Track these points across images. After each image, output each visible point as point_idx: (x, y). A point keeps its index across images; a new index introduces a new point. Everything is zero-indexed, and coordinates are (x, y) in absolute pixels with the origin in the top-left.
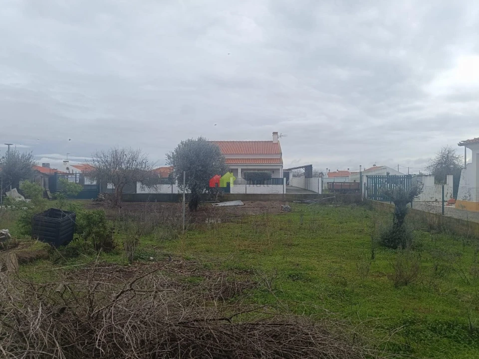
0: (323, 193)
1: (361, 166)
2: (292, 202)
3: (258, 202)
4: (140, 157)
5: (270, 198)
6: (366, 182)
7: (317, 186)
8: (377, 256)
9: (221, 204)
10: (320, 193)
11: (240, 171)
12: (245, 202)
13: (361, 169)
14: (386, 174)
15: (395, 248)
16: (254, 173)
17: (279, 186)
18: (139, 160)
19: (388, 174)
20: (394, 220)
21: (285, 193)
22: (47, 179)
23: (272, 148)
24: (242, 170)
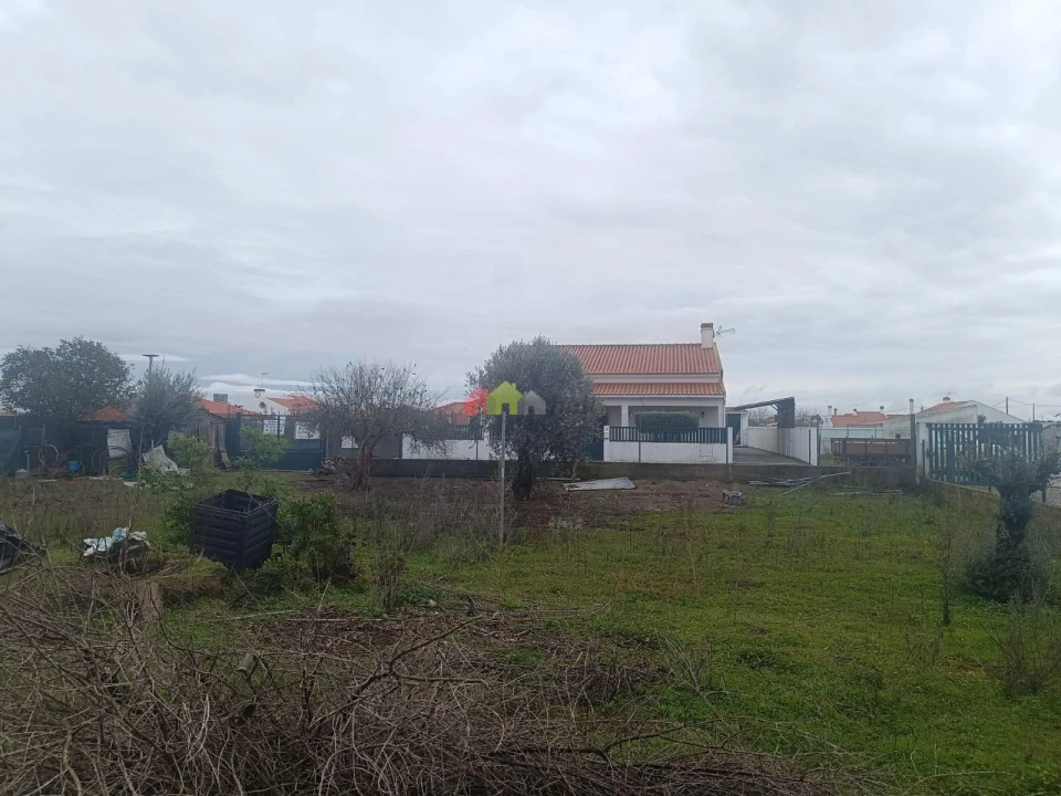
0: (823, 463)
1: (911, 400)
2: (748, 483)
3: (667, 482)
4: (410, 380)
5: (697, 473)
6: (927, 439)
7: (806, 448)
8: (956, 618)
9: (583, 486)
10: (814, 462)
11: (625, 412)
12: (637, 482)
13: (912, 408)
14: (975, 421)
15: (1002, 598)
16: (658, 416)
17: (717, 446)
18: (408, 388)
19: (981, 419)
20: (998, 532)
21: (730, 461)
22: (222, 427)
23: (699, 362)
24: (631, 409)
